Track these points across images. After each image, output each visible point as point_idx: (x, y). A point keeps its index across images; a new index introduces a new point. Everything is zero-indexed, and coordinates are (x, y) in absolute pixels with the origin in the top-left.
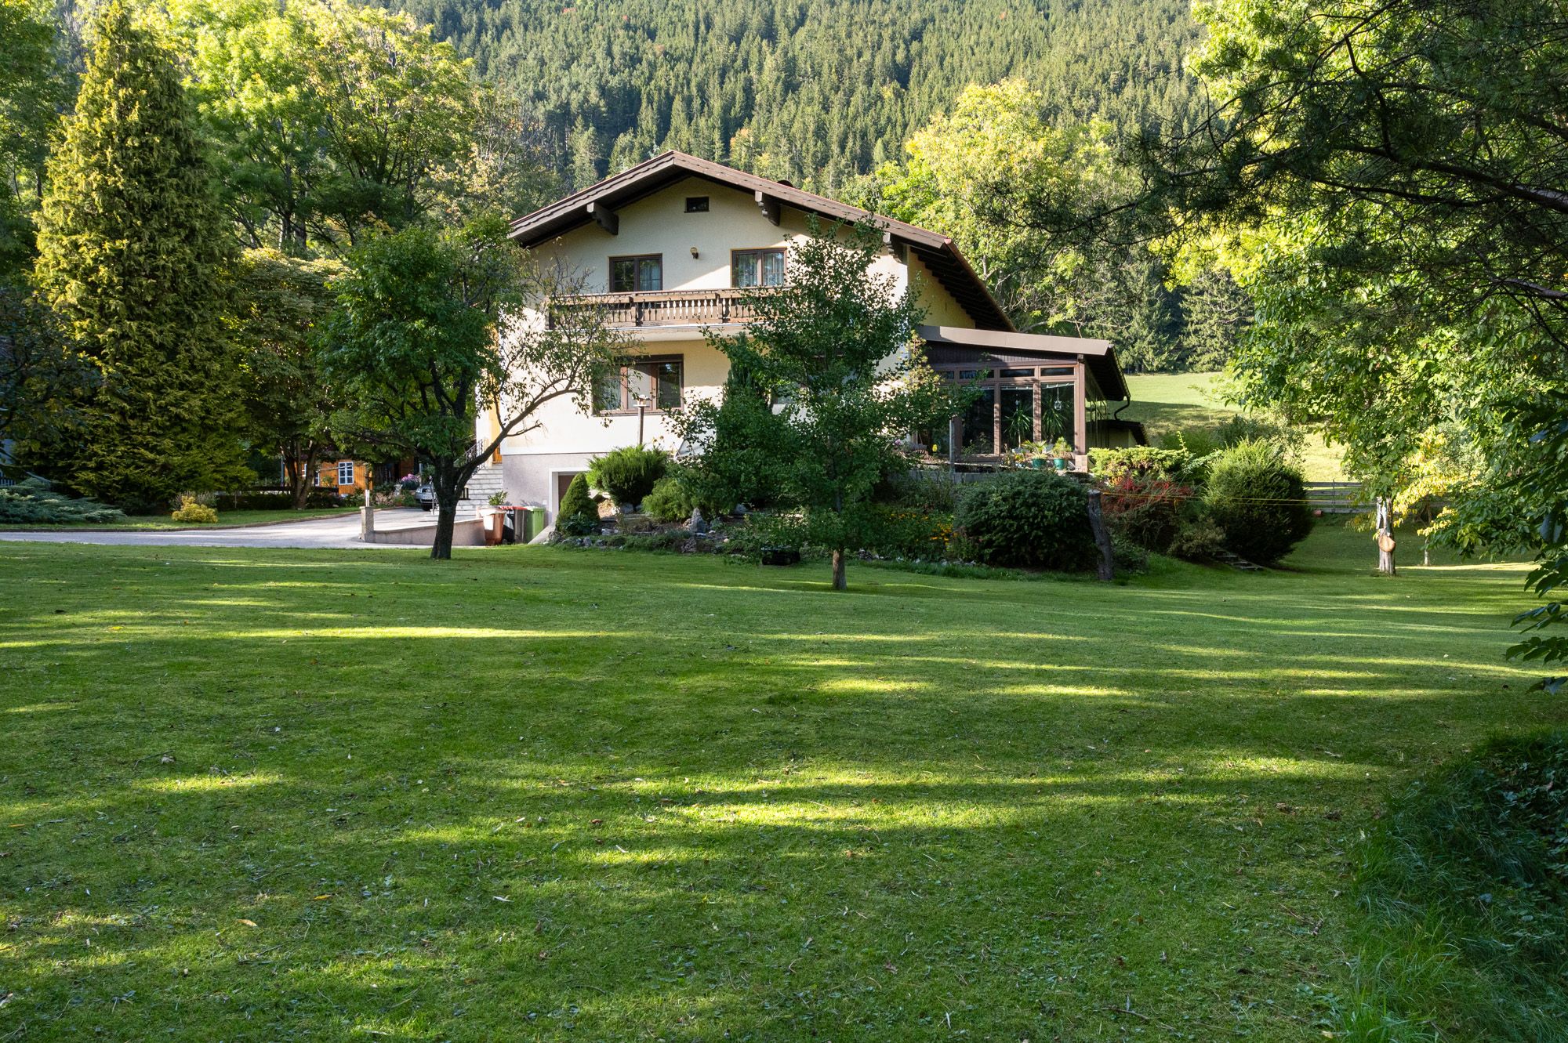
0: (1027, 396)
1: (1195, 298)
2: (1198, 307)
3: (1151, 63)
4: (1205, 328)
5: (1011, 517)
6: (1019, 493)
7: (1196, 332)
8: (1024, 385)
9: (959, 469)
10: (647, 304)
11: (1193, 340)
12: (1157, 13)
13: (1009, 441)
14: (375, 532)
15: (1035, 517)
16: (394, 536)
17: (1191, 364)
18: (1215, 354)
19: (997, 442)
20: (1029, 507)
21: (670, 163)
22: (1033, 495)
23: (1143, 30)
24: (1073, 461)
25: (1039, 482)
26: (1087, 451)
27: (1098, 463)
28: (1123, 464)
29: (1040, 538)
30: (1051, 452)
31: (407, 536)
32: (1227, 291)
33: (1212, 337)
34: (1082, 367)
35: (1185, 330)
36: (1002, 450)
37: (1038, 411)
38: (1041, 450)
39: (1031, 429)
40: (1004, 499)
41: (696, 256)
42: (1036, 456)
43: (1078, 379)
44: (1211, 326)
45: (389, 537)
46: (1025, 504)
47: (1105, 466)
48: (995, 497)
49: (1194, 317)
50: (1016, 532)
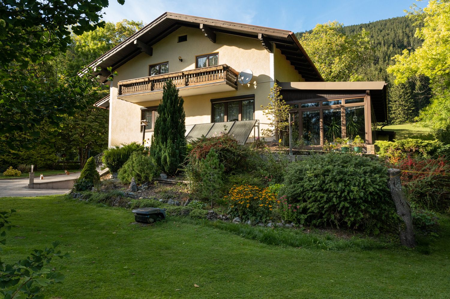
0: (337, 115)
1: (394, 103)
2: (394, 106)
3: (376, 42)
4: (397, 112)
5: (321, 190)
6: (328, 171)
7: (394, 113)
8: (335, 109)
9: (295, 153)
10: (156, 80)
11: (393, 115)
12: (377, 30)
13: (328, 138)
14: (34, 184)
15: (343, 191)
16: (43, 185)
17: (393, 122)
18: (401, 119)
19: (321, 139)
20: (337, 182)
21: (166, 18)
22: (340, 173)
23: (373, 35)
24: (366, 148)
25: (345, 162)
26: (373, 143)
27: (381, 149)
28: (398, 149)
29: (347, 208)
30: (352, 144)
31: (50, 185)
32: (404, 100)
33: (400, 114)
34: (369, 98)
35: (390, 113)
36: (324, 142)
37: (344, 123)
38: (346, 143)
39: (341, 132)
40: (316, 176)
41: (181, 60)
42: (343, 146)
43: (367, 104)
44: (399, 111)
45: (41, 186)
46: (333, 179)
47: (386, 150)
48: (309, 174)
49: (393, 109)
50: (326, 202)
